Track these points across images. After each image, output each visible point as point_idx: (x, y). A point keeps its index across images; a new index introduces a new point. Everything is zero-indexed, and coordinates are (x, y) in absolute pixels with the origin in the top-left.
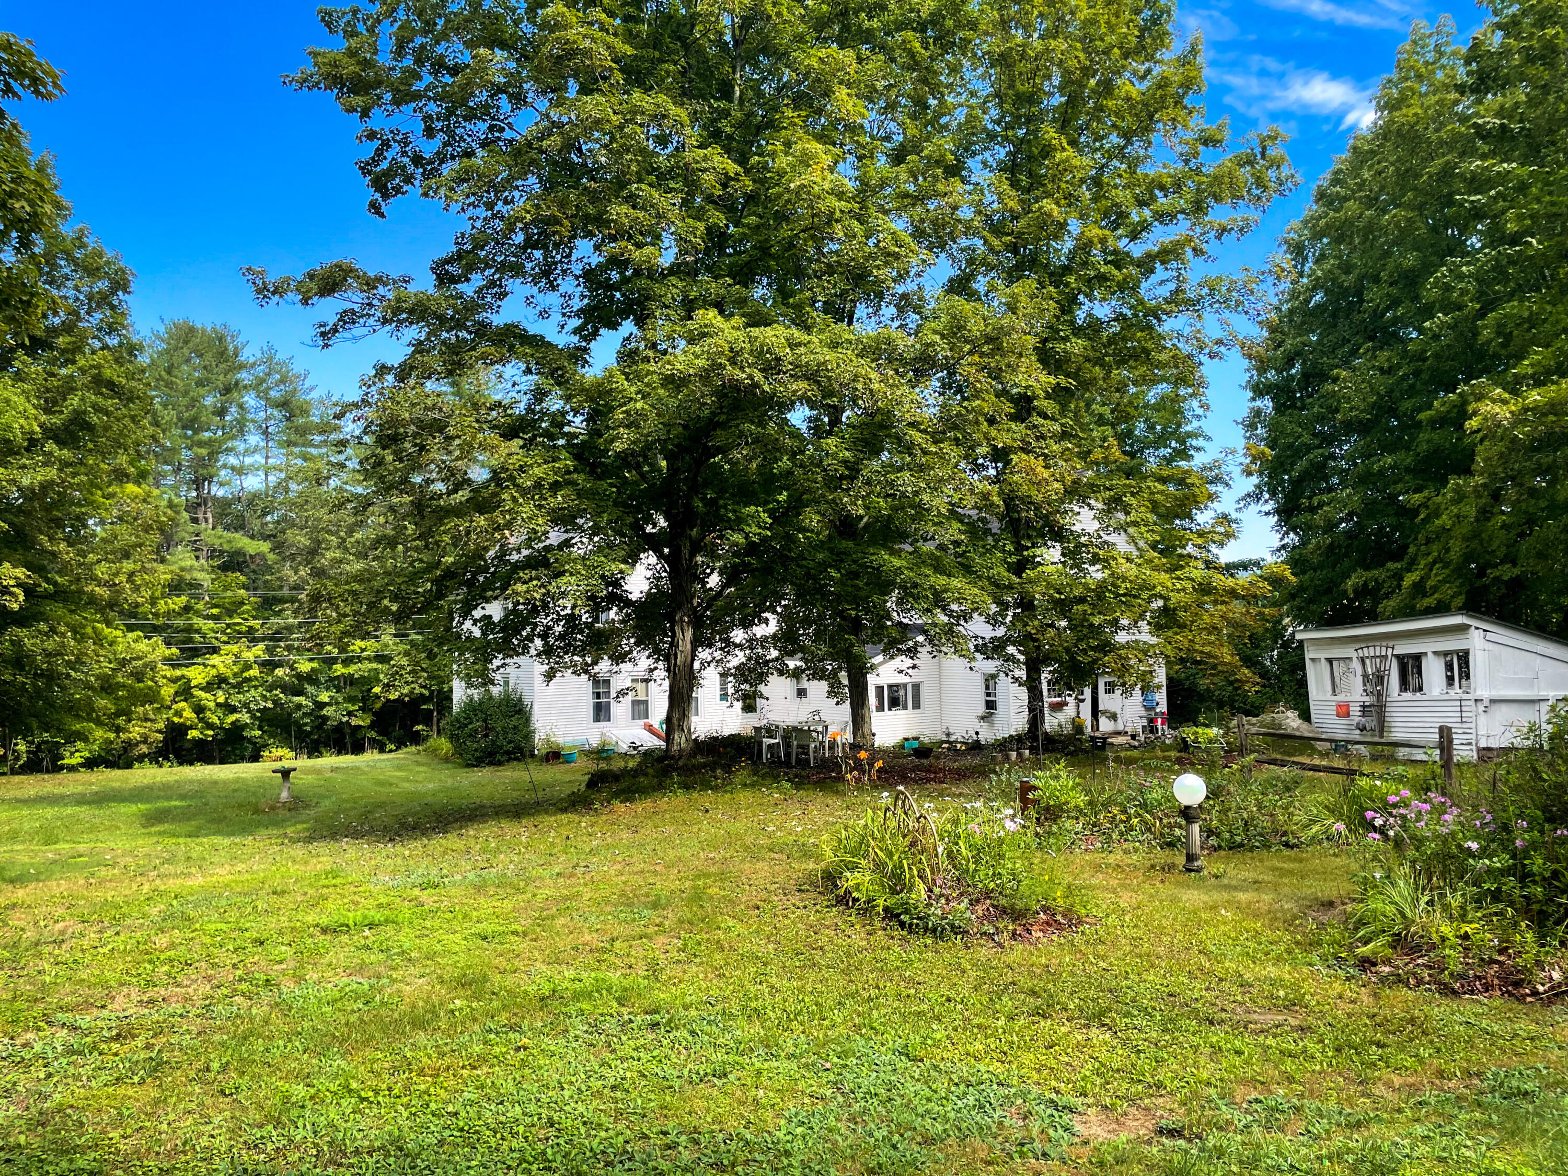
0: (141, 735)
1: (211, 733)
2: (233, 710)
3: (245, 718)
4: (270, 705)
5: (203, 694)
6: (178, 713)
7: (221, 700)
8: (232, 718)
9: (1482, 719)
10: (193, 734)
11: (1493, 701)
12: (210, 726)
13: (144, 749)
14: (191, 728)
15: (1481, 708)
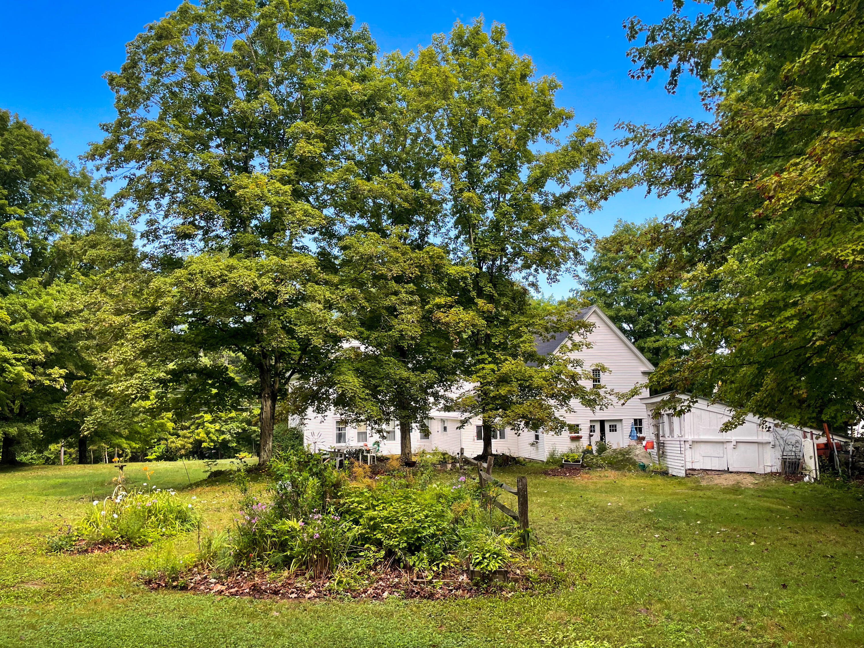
0: (181, 445)
1: (212, 444)
2: (223, 433)
3: (228, 437)
4: (240, 431)
5: (209, 425)
6: (198, 435)
7: (217, 428)
8: (222, 437)
9: (688, 453)
10: (204, 445)
11: (693, 442)
12: (212, 441)
13: (183, 452)
14: (204, 442)
15: (688, 446)
